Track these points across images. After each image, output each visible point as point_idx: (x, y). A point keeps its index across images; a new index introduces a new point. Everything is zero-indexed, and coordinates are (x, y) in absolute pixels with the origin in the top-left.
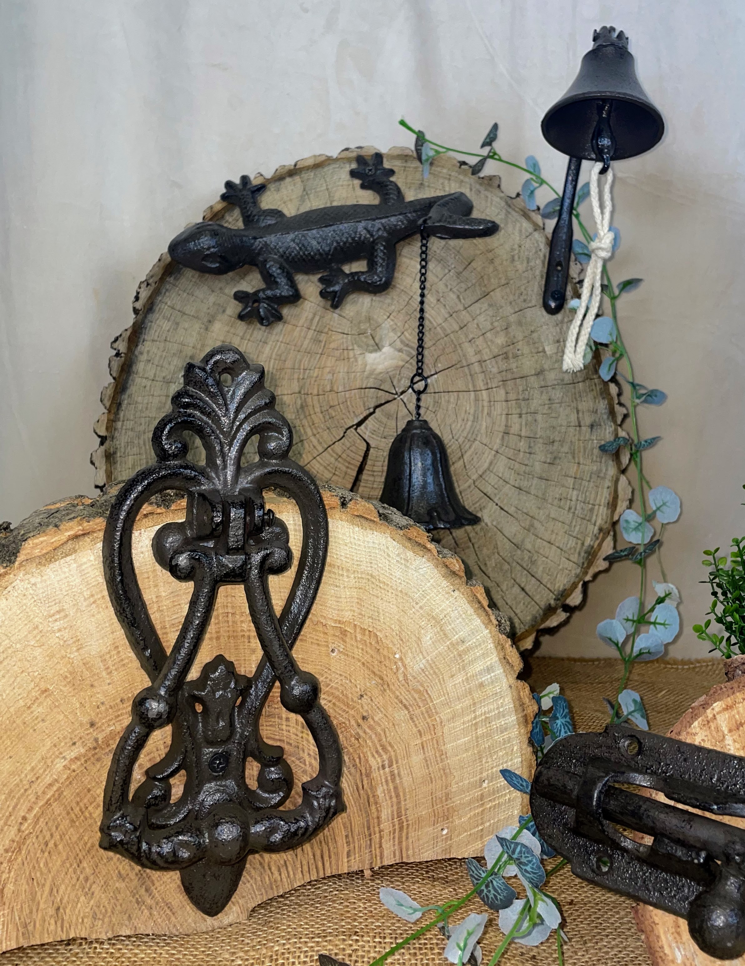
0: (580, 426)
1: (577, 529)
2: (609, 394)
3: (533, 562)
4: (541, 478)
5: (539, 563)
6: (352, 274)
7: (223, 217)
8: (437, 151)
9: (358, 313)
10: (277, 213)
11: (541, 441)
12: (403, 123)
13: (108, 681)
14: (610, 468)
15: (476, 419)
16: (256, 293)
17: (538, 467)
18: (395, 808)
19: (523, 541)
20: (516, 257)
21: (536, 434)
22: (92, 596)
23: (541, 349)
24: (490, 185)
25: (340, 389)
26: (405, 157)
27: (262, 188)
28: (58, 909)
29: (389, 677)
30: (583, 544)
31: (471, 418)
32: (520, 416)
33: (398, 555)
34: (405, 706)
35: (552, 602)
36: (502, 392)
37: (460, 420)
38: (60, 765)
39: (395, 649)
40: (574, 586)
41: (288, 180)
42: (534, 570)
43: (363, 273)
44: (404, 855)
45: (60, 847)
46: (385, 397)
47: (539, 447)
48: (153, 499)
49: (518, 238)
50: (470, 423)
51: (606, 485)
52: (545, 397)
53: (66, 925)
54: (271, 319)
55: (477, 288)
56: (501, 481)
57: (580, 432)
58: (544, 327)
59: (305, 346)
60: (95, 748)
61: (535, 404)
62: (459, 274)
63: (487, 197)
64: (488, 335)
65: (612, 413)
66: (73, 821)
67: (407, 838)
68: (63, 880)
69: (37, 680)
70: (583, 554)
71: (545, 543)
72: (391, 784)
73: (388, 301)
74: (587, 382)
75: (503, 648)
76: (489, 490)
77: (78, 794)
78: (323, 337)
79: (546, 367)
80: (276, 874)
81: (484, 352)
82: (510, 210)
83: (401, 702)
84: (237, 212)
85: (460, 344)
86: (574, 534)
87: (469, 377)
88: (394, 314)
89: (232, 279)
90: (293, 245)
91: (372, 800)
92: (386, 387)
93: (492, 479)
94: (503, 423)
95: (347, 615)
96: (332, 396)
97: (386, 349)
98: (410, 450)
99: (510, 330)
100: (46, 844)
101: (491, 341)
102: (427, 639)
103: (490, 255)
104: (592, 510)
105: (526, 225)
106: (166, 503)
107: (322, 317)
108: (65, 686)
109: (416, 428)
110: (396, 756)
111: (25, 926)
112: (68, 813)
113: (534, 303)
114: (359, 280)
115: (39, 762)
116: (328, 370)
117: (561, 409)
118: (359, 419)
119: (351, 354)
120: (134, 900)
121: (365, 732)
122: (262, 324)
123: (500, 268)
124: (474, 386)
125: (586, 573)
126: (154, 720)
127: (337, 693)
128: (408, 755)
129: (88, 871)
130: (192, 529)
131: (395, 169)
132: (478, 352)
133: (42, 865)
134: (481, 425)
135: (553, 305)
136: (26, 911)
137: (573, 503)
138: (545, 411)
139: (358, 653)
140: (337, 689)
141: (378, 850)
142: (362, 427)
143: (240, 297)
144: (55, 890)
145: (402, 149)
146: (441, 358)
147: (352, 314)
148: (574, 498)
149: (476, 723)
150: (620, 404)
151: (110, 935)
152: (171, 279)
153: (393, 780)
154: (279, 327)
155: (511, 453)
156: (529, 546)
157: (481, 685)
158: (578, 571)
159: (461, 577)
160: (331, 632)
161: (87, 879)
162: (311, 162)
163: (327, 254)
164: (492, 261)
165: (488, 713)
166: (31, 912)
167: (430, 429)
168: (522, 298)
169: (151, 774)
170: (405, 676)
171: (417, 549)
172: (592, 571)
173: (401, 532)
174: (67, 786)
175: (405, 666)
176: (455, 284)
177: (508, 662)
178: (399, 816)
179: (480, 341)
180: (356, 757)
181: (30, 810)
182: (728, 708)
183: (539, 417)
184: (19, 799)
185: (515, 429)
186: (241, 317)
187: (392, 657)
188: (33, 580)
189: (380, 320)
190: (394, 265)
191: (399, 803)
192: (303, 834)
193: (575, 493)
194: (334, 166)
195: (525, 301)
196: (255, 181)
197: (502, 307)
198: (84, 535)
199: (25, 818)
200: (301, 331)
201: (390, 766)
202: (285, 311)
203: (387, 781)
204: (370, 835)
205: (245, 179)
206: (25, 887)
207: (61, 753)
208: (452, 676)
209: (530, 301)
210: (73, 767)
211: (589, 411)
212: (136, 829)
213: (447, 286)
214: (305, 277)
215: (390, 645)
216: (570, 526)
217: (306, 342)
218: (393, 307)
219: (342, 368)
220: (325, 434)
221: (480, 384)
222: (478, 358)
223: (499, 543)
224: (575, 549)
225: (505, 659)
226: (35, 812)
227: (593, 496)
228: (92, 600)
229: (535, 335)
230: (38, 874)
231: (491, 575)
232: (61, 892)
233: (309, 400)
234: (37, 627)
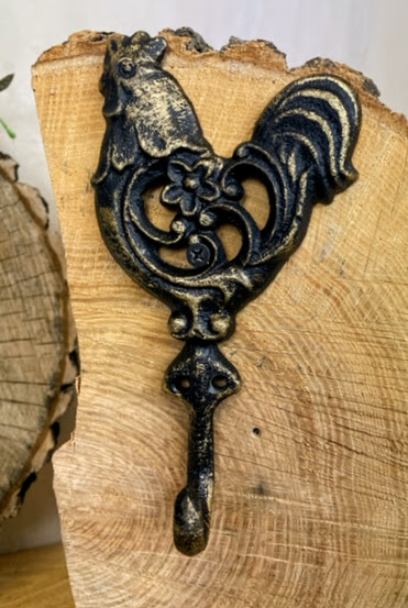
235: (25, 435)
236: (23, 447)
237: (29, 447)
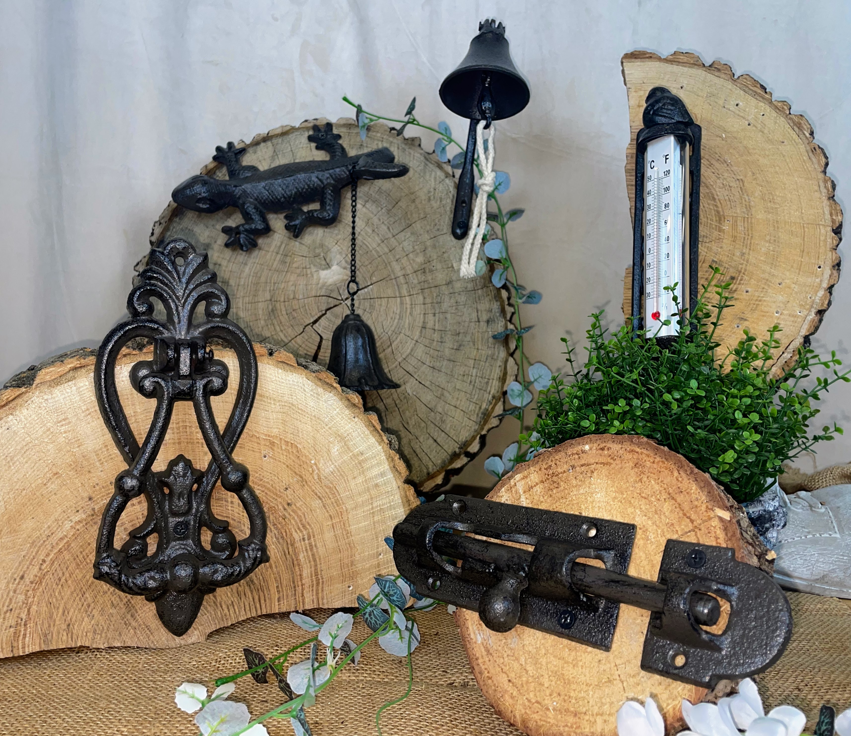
0: (479, 322)
1: (476, 396)
2: (501, 298)
3: (443, 421)
4: (449, 360)
5: (448, 422)
6: (309, 212)
7: (215, 173)
8: (371, 120)
9: (314, 241)
10: (253, 169)
11: (450, 333)
12: (345, 99)
13: (101, 469)
14: (501, 352)
15: (401, 318)
16: (237, 227)
17: (447, 352)
18: (313, 569)
19: (436, 406)
20: (432, 198)
21: (446, 328)
22: (88, 409)
23: (450, 265)
24: (413, 145)
25: (301, 297)
26: (349, 126)
27: (243, 151)
28: (69, 625)
29: (307, 477)
30: (480, 408)
31: (398, 317)
32: (434, 315)
33: (312, 390)
34: (319, 497)
35: (457, 450)
36: (421, 297)
37: (389, 319)
38: (68, 525)
39: (311, 457)
40: (474, 438)
41: (262, 144)
42: (443, 427)
43: (316, 211)
44: (320, 603)
45: (70, 582)
46: (332, 302)
47: (448, 338)
48: (130, 343)
49: (433, 183)
50: (396, 321)
51: (498, 365)
52: (453, 301)
53: (75, 637)
54: (249, 246)
55: (403, 221)
56: (420, 363)
57: (479, 326)
58: (453, 249)
59: (274, 266)
60: (93, 515)
61: (445, 306)
62: (389, 211)
63: (410, 153)
64: (411, 255)
65: (503, 311)
66: (78, 565)
67: (322, 591)
68: (72, 606)
69: (50, 466)
70: (480, 415)
71: (452, 407)
72: (309, 552)
73: (336, 232)
74: (485, 289)
75: (393, 460)
76: (411, 369)
77: (81, 546)
78: (288, 260)
79: (454, 278)
80: (226, 610)
81: (407, 268)
82: (428, 163)
83: (316, 494)
84: (224, 170)
85: (389, 263)
86: (474, 401)
87: (396, 287)
88: (341, 241)
89: (221, 218)
90: (263, 191)
91: (295, 562)
92: (335, 295)
93: (413, 361)
94: (422, 320)
95: (275, 431)
96: (295, 302)
97: (335, 268)
98: (346, 335)
99: (427, 251)
100: (60, 580)
101: (413, 260)
102: (335, 450)
103: (413, 197)
104: (487, 383)
105: (439, 173)
106: (140, 347)
107: (287, 245)
108: (70, 471)
109: (351, 320)
110: (313, 532)
111: (45, 636)
112: (75, 559)
113: (445, 231)
114: (313, 215)
115: (53, 522)
116: (291, 283)
117: (465, 310)
118: (315, 319)
119: (309, 271)
120: (123, 622)
121: (289, 514)
122: (242, 249)
123: (420, 206)
124: (400, 293)
125: (482, 429)
126: (130, 491)
127: (268, 486)
128: (322, 533)
129: (90, 600)
130: (156, 364)
131: (341, 134)
132: (403, 268)
133: (57, 594)
134: (405, 322)
135: (458, 231)
136: (46, 625)
137: (473, 378)
138: (453, 311)
139: (283, 458)
140: (268, 483)
141: (301, 598)
142: (317, 325)
143: (226, 230)
144: (66, 612)
145: (348, 119)
146: (376, 273)
147: (309, 242)
148: (474, 374)
149: (373, 513)
150: (510, 305)
151: (106, 645)
152: (177, 219)
153: (311, 549)
154: (256, 253)
155: (427, 342)
156: (440, 410)
157: (377, 485)
158: (477, 427)
159: (359, 408)
160: (263, 442)
161: (89, 606)
162: (279, 131)
163: (290, 197)
164: (414, 201)
165: (383, 505)
166: (49, 626)
167: (362, 321)
168: (436, 228)
169: (134, 535)
170: (319, 476)
171: (326, 387)
172: (486, 428)
173: (314, 375)
174: (74, 540)
175: (318, 469)
176: (386, 218)
177: (397, 470)
178: (316, 575)
179: (404, 261)
180: (283, 531)
181: (48, 555)
182: (525, 477)
183: (448, 316)
184: (40, 547)
185: (430, 324)
186: (227, 245)
187: (308, 462)
188: (46, 397)
189: (330, 246)
190: (339, 204)
191: (316, 565)
192: (238, 575)
193: (475, 370)
194: (296, 133)
195: (438, 230)
196: (238, 146)
197: (421, 235)
198: (81, 367)
199: (44, 561)
200: (272, 255)
201: (309, 539)
202: (260, 241)
203: (306, 550)
204: (295, 587)
205: (230, 145)
206: (45, 608)
207: (68, 517)
208: (355, 478)
209: (443, 230)
210: (78, 527)
211: (485, 310)
212: (117, 566)
213: (380, 220)
214: (275, 216)
215: (307, 454)
216: (471, 395)
217: (276, 263)
218: (340, 236)
219: (302, 282)
220: (290, 330)
221: (405, 292)
222: (403, 272)
223: (418, 408)
224: (474, 411)
225: (394, 468)
226: (51, 557)
227: (488, 372)
228: (88, 412)
229: (445, 255)
230: (54, 600)
231: (412, 431)
232: (71, 614)
233: (278, 305)
234: (49, 429)
235: (430, 465)
236: (425, 471)
237: (428, 474)
